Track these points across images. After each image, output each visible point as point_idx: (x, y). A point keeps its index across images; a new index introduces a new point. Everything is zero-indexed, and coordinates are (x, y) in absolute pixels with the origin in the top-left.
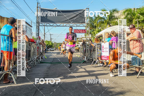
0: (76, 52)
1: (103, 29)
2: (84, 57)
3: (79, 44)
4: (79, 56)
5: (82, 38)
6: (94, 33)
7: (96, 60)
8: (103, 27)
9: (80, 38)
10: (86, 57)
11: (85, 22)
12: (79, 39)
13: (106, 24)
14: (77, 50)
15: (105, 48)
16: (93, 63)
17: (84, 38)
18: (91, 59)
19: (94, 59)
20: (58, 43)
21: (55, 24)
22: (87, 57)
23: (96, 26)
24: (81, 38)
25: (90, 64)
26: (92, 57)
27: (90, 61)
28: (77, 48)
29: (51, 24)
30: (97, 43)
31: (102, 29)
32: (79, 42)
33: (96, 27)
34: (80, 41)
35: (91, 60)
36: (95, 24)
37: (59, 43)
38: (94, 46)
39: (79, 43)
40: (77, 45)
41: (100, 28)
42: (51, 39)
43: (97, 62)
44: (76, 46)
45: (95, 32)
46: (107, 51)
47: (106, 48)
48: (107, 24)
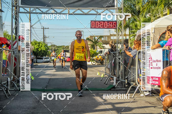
0: (98, 66)
1: (154, 16)
2: (112, 77)
3: (103, 50)
4: (102, 76)
5: (111, 35)
6: (136, 26)
7: (136, 84)
8: (154, 13)
9: (106, 36)
10: (115, 78)
11: (114, 6)
12: (103, 39)
13: (163, 6)
14: (99, 61)
15: (154, 61)
16: (131, 90)
17: (114, 35)
18: (125, 82)
19: (133, 83)
20: (59, 47)
21: (52, 9)
22: (119, 78)
23: (141, 10)
24: (108, 36)
25: (125, 92)
26: (127, 79)
27: (125, 86)
28: (100, 57)
29: (44, 10)
30: (139, 51)
31: (153, 18)
32: (103, 45)
33: (139, 12)
34: (107, 43)
35: (126, 84)
36: (137, 8)
37: (61, 47)
38: (132, 56)
39: (103, 47)
40: (99, 50)
41: (148, 15)
42: (44, 37)
43: (138, 90)
44: (98, 54)
45: (138, 23)
46: (160, 68)
47: (157, 60)
48: (165, 6)
